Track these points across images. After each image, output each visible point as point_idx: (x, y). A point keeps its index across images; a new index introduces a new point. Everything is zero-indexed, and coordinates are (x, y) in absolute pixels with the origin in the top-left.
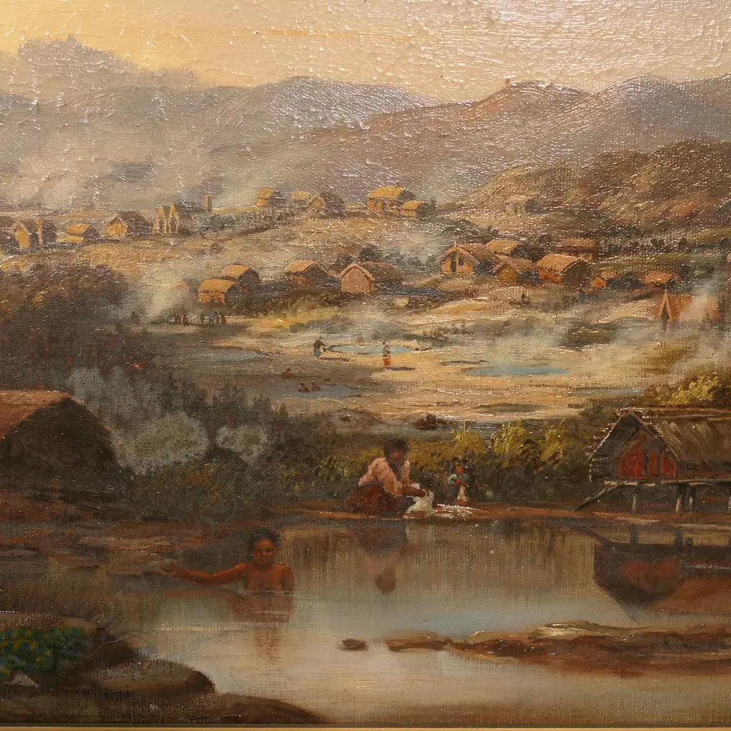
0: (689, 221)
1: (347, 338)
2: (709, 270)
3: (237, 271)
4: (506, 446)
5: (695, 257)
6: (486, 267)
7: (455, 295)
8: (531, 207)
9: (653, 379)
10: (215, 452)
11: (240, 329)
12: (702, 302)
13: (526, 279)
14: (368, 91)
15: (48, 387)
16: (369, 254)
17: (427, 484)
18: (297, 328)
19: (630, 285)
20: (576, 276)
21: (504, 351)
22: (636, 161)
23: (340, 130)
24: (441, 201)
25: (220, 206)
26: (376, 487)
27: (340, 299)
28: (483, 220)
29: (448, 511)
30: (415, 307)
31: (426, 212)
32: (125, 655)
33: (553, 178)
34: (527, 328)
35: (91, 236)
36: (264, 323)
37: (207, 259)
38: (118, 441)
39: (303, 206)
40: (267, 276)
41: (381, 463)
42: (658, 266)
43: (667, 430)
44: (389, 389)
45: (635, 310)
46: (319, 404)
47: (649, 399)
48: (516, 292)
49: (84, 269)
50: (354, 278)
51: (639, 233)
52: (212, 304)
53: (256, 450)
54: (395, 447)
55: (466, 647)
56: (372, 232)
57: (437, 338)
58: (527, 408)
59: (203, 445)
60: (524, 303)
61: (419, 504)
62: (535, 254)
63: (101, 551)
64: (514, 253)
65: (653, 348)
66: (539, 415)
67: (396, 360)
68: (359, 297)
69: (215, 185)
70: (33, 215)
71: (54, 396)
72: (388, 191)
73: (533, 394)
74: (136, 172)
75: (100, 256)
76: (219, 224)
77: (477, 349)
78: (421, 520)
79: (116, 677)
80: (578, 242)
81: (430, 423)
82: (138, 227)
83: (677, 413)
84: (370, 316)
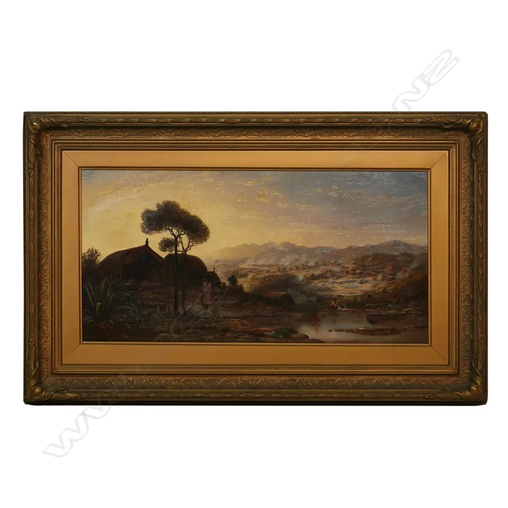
0: (377, 265)
1: (327, 284)
2: (380, 272)
3: (311, 274)
4: (352, 299)
5: (378, 270)
6: (347, 273)
7: (343, 277)
8: (354, 263)
9: (374, 289)
10: (309, 301)
11: (312, 282)
12: (380, 277)
13: (354, 274)
14: (329, 248)
15: (284, 291)
16: (330, 271)
17: (340, 305)
18: (320, 282)
19: (369, 275)
20: (361, 273)
21: (351, 285)
22: (369, 256)
23: (326, 253)
24: (341, 263)
25: (309, 265)
26: (332, 306)
27: (326, 278)
28: (347, 266)
29: (344, 309)
30: (337, 279)
31: (338, 265)
32: (296, 332)
33: (357, 259)
34: (354, 281)
35: (291, 269)
36: (316, 281)
37: (307, 272)
38: (295, 299)
39: (321, 264)
40: (316, 275)
41: (333, 302)
42: (373, 271)
43: (376, 296)
44: (333, 291)
45: (370, 278)
46: (324, 293)
47: (373, 292)
48: (352, 276)
49: (290, 274)
50: (328, 274)
51: (369, 267)
52: (308, 279)
53: (315, 300)
54: (335, 300)
55: (347, 331)
56: (330, 268)
57: (341, 283)
58: (354, 293)
59: (307, 300)
60: (353, 278)
61: (339, 308)
62: (355, 271)
63: (292, 316)
64: (351, 270)
65: (373, 284)
66: (356, 294)
67: (335, 287)
68: (329, 277)
69: (308, 262)
70: (282, 267)
71: (285, 293)
72: (332, 262)
73: (356, 291)
74: (297, 260)
75: (292, 272)
76: (309, 267)
77: (346, 285)
78: (340, 311)
79: (294, 336)
80: (361, 268)
81: (340, 296)
82: (297, 268)
83: (377, 294)
84: (331, 280)
